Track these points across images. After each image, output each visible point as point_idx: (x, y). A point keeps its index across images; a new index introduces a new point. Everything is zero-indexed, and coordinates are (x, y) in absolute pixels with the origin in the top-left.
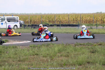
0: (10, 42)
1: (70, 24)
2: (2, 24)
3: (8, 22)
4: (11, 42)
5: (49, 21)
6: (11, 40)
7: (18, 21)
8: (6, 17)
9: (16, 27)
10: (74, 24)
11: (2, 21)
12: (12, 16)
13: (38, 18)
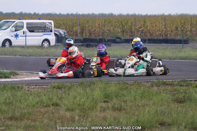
0: (19, 76)
1: (169, 37)
2: (17, 36)
3: (31, 31)
4: (22, 77)
5: (123, 32)
6: (24, 72)
7: (51, 31)
8: (25, 22)
9: (46, 44)
10: (178, 38)
11: (16, 31)
12: (40, 19)
13: (99, 25)
